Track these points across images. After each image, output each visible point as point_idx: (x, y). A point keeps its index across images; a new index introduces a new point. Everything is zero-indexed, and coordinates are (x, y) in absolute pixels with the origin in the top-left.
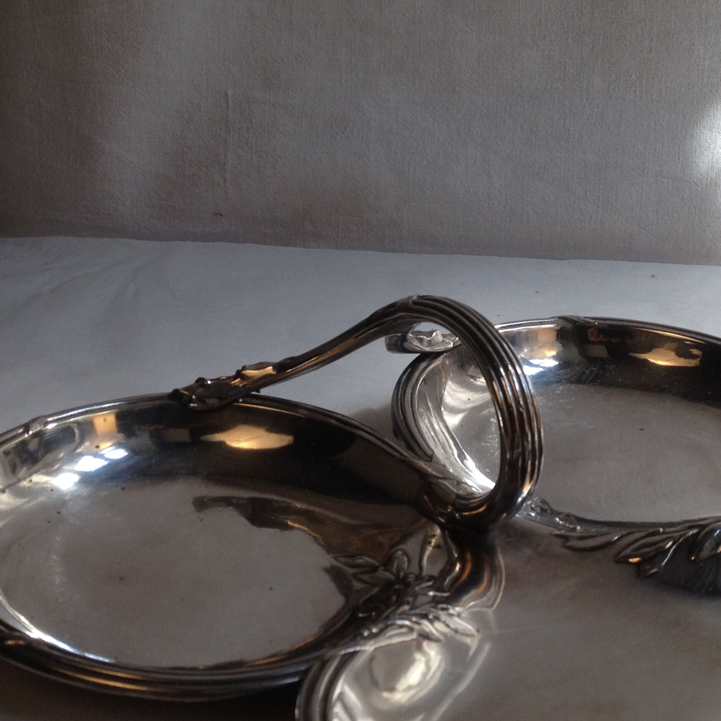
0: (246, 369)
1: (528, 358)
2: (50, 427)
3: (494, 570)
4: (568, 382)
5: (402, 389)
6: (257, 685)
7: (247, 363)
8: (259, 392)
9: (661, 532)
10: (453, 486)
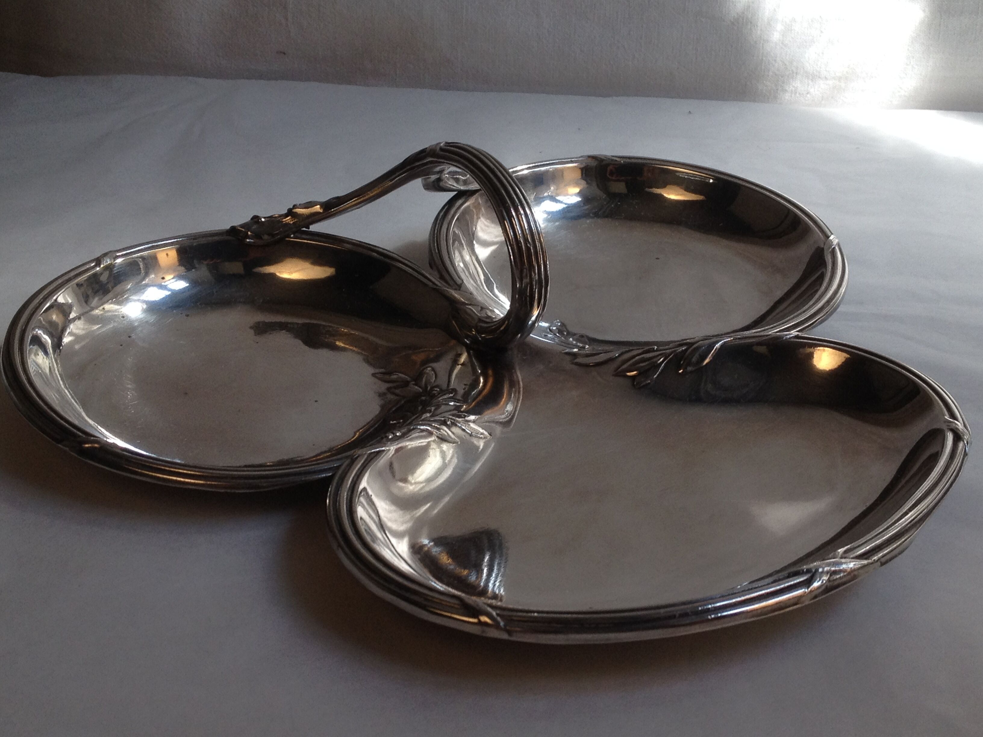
0: (296, 208)
1: (555, 194)
2: (119, 261)
3: (513, 384)
4: (596, 216)
5: (439, 224)
6: (297, 479)
7: (298, 203)
8: (309, 229)
9: (655, 349)
10: (478, 312)
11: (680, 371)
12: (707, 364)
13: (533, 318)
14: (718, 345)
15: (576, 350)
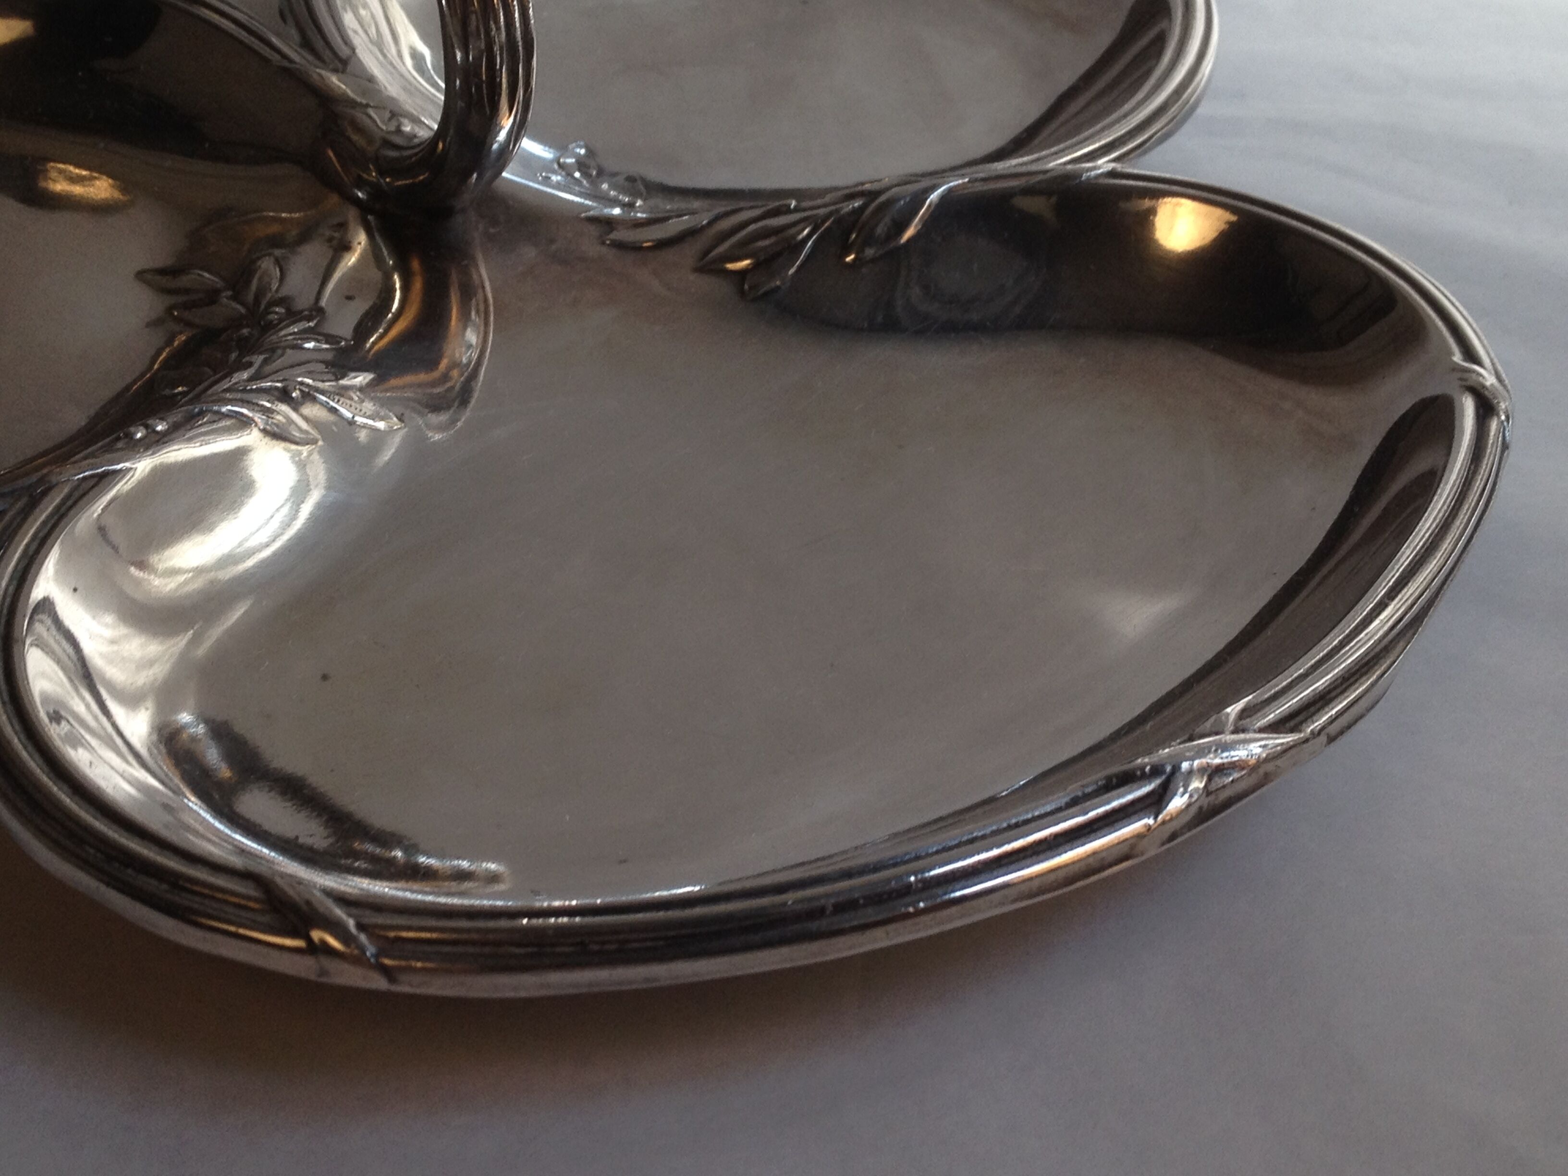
9: (792, 206)
10: (383, 122)
11: (849, 259)
12: (909, 241)
13: (502, 136)
14: (934, 196)
15: (617, 211)
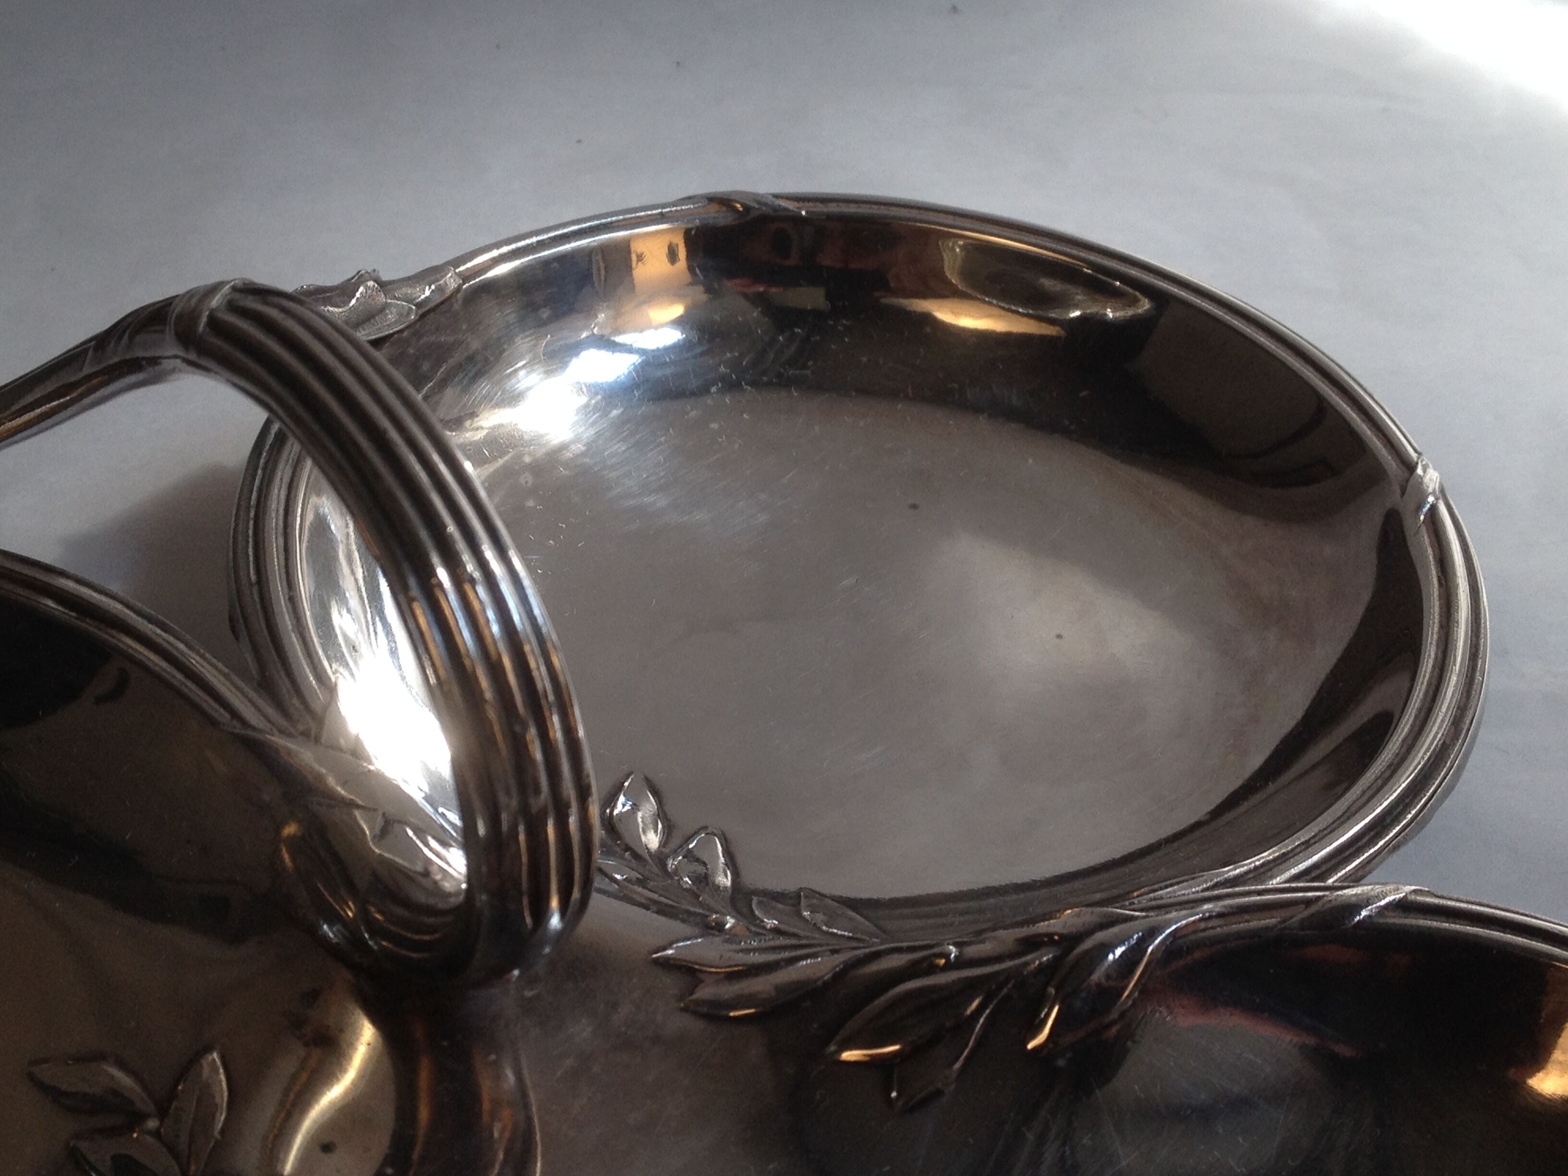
1: (609, 330)
